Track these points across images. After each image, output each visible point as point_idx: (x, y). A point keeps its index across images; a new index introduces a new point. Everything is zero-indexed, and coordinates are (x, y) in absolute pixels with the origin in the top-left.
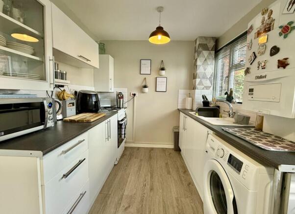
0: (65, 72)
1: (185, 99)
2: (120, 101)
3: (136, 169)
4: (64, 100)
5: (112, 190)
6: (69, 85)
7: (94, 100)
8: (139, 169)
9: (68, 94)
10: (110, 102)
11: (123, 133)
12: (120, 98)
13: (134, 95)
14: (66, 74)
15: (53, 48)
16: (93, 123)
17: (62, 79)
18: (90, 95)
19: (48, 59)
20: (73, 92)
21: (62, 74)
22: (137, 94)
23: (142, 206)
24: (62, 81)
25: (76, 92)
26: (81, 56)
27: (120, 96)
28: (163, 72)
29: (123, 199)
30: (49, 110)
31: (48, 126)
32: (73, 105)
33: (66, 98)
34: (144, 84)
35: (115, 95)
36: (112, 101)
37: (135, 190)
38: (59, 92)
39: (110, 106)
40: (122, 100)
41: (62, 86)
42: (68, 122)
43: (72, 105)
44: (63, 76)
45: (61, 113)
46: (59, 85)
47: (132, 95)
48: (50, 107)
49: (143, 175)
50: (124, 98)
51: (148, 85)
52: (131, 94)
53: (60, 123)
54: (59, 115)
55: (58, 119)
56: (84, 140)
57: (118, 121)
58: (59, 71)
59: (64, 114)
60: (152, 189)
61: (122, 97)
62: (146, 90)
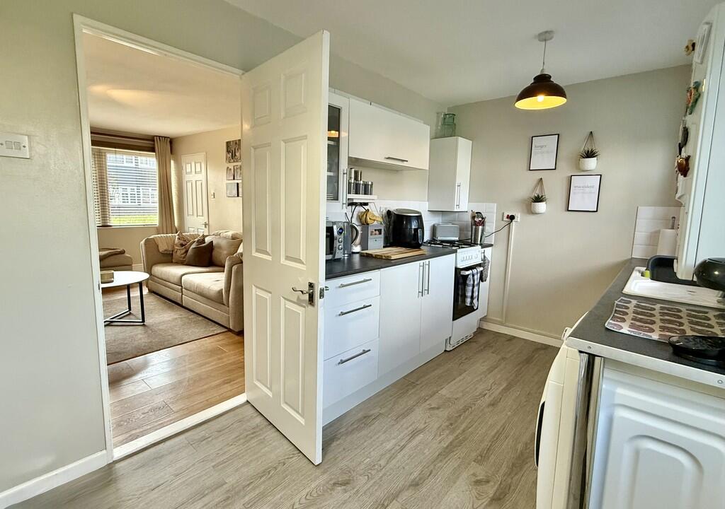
0: (370, 183)
1: (658, 232)
2: (476, 231)
3: (485, 368)
4: (368, 224)
5: (423, 381)
6: (377, 202)
7: (413, 227)
8: (491, 370)
9: (374, 216)
10: (457, 232)
11: (469, 294)
12: (476, 224)
13: (512, 218)
14: (372, 185)
15: (349, 157)
16: (393, 261)
17: (366, 193)
18: (409, 219)
19: (342, 173)
20: (385, 212)
21: (366, 185)
22: (518, 217)
23: (460, 416)
24: (366, 197)
25: (389, 213)
26: (389, 158)
27: (478, 220)
28: (591, 163)
29: (435, 397)
30: (338, 237)
31: (336, 257)
32: (380, 234)
33: (369, 221)
34: (537, 193)
35: (468, 218)
36: (461, 230)
37: (461, 394)
38: (362, 212)
39: (457, 239)
40: (480, 227)
41: (366, 204)
42: (364, 256)
43: (377, 232)
44: (367, 190)
45: (360, 244)
46: (361, 203)
47: (505, 219)
48: (340, 233)
49: (491, 381)
50: (487, 224)
51: (547, 194)
52: (506, 215)
53: (357, 257)
54: (356, 246)
55: (354, 251)
56: (371, 280)
57: (456, 269)
58: (362, 182)
59: (364, 245)
60: (493, 405)
61: (482, 223)
62: (541, 207)
